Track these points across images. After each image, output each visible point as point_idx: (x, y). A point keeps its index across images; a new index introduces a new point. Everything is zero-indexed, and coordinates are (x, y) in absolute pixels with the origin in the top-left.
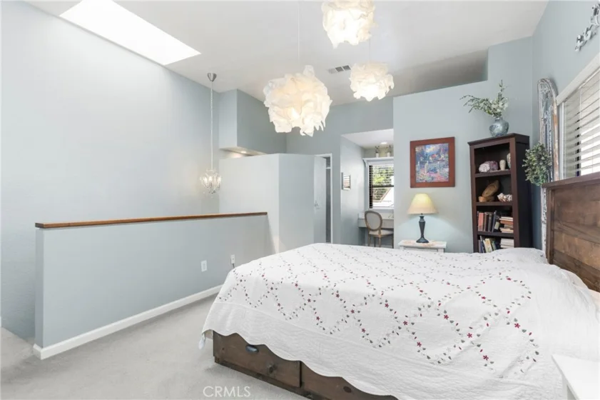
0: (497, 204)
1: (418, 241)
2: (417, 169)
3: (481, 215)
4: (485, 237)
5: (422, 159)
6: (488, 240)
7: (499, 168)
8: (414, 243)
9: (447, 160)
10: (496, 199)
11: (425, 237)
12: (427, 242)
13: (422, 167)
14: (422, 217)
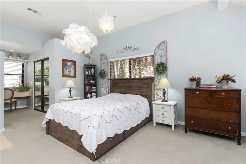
0: (90, 83)
1: (69, 98)
2: (65, 70)
3: (87, 87)
4: (88, 93)
5: (66, 67)
6: (89, 94)
7: (89, 73)
8: (67, 99)
9: (74, 68)
10: (90, 82)
11: (71, 96)
12: (72, 97)
13: (66, 70)
14: (70, 89)
